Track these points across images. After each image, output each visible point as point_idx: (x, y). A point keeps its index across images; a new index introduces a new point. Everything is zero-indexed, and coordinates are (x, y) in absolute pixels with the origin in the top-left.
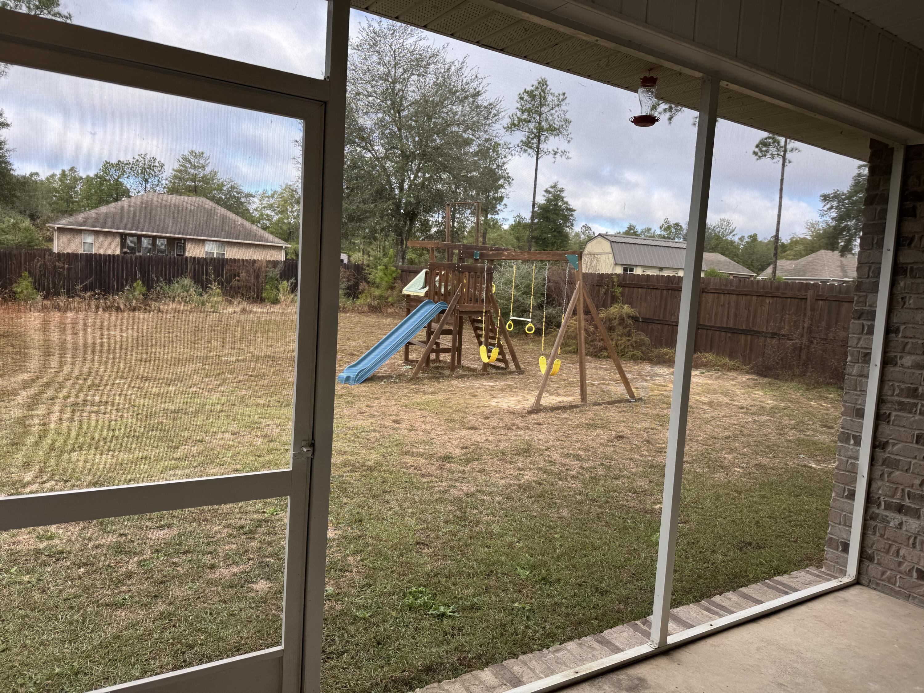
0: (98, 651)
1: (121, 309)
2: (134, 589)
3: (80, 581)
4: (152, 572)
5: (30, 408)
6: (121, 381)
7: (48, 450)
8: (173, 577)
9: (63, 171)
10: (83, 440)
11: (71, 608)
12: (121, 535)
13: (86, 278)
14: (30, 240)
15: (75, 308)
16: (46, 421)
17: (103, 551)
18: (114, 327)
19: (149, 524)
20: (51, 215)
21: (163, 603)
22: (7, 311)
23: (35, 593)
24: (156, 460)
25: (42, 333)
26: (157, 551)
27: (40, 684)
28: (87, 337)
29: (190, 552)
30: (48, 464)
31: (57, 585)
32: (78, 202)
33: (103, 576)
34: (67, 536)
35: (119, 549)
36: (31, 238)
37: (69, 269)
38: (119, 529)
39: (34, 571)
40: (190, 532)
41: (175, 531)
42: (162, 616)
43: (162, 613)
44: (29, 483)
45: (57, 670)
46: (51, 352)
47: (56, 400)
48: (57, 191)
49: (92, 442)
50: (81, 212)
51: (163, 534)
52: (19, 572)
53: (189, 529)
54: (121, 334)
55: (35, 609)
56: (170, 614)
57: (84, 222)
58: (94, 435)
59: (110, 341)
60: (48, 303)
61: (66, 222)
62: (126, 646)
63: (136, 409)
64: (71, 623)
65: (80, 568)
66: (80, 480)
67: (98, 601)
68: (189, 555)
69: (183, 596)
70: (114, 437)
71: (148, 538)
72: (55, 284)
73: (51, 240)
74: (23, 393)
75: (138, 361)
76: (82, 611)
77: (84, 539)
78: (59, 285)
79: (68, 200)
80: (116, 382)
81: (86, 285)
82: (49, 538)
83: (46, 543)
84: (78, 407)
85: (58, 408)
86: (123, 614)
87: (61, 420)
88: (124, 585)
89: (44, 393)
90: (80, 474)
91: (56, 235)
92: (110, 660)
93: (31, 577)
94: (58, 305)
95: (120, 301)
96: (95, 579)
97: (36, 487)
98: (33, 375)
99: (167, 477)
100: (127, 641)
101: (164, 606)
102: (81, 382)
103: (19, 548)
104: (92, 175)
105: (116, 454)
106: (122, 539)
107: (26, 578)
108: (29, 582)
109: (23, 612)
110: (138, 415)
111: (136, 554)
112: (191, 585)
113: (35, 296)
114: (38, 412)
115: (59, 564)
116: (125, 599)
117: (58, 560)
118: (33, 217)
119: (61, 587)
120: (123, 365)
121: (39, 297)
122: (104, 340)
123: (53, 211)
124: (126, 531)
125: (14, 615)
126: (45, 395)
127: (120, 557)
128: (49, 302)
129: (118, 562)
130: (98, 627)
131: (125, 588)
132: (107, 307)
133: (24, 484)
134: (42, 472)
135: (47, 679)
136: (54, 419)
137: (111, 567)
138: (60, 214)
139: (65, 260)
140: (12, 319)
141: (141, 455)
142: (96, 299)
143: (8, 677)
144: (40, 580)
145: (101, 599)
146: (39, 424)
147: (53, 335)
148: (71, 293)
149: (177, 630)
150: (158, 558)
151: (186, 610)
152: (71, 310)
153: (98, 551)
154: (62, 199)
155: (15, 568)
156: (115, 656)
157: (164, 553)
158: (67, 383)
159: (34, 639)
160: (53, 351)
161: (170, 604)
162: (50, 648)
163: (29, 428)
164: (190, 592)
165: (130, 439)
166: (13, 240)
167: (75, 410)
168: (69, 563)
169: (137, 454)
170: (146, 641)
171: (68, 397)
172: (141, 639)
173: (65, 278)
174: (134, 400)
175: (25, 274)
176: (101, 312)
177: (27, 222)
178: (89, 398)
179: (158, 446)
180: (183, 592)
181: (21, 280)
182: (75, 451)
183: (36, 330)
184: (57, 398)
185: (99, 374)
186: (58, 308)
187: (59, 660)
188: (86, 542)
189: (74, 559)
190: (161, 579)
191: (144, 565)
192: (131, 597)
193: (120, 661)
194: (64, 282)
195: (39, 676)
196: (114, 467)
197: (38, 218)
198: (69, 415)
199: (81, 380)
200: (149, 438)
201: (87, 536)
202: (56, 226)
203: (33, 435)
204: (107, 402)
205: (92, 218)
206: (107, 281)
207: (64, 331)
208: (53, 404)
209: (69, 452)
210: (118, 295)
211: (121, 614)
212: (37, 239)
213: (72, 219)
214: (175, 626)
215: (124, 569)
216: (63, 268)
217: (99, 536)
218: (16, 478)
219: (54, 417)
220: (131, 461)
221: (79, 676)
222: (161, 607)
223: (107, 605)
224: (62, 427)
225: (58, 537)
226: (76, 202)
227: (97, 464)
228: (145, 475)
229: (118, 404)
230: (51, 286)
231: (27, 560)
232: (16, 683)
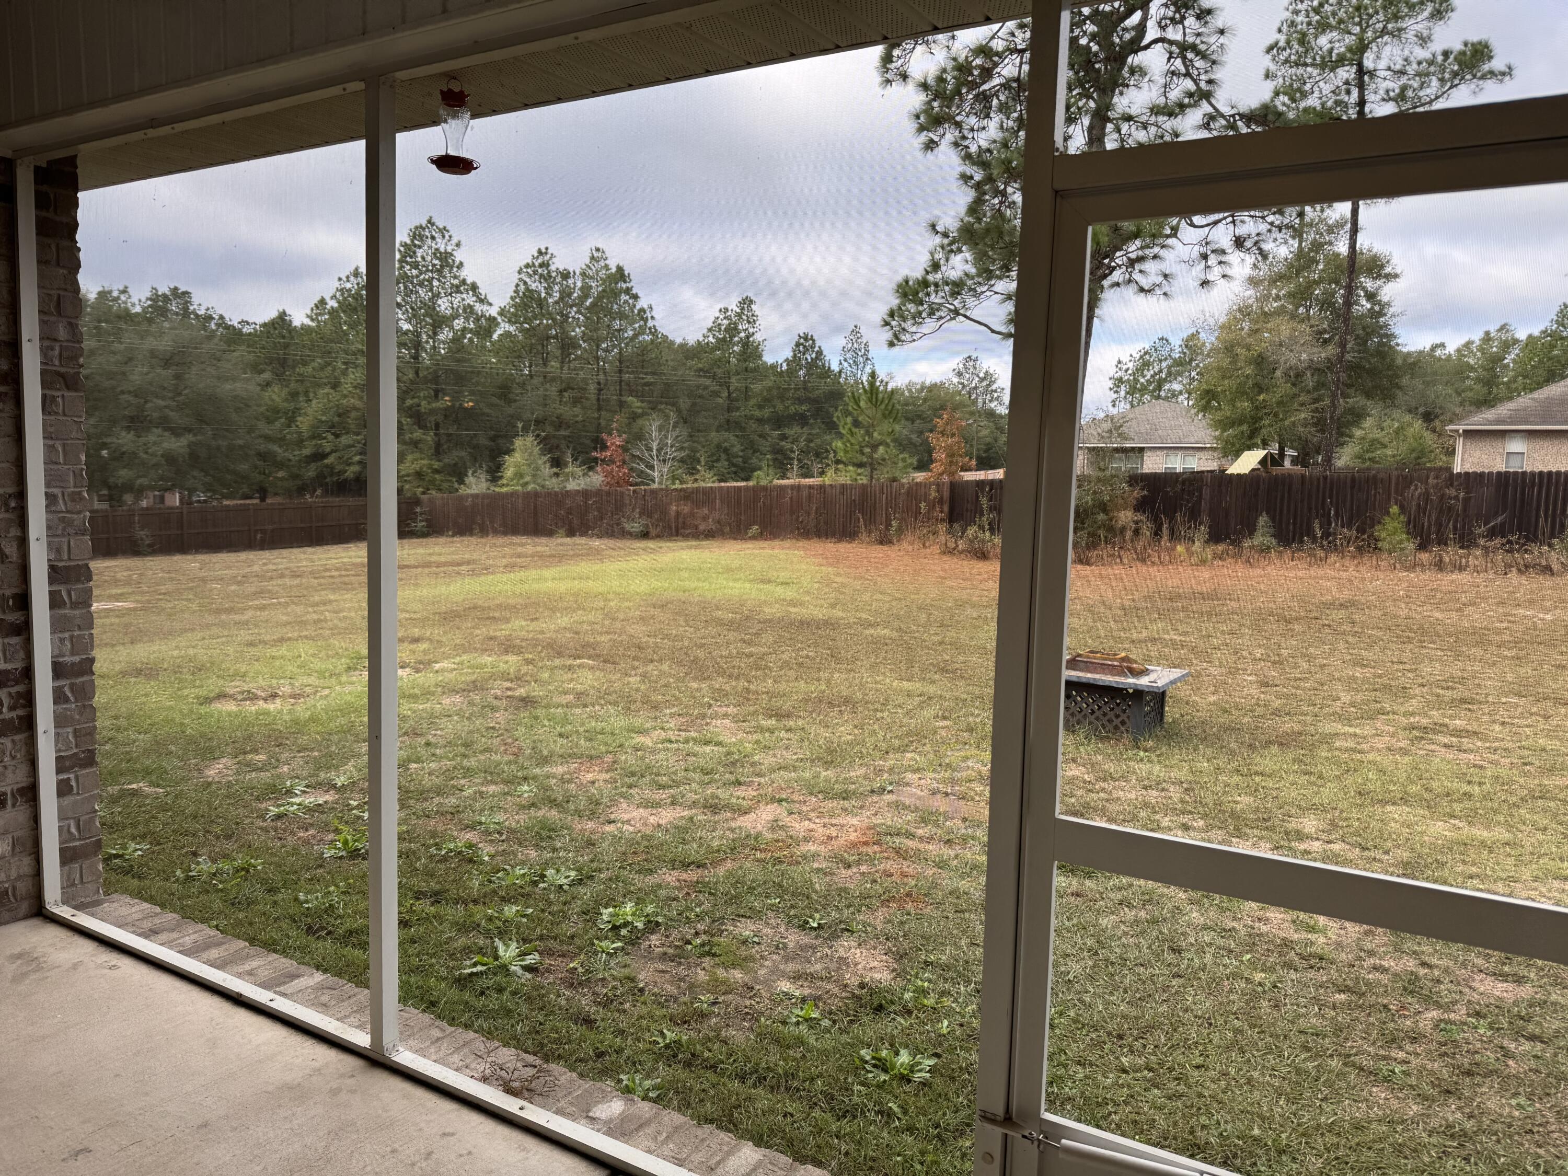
0: (1322, 1134)
1: (1551, 570)
2: (1415, 1062)
3: (1333, 1013)
4: (1457, 1047)
5: (1349, 722)
6: (1515, 700)
7: (1352, 794)
8: (1491, 1073)
9: (1487, 333)
10: (1413, 789)
11: (1306, 1048)
12: (1424, 964)
13: (1496, 514)
14: (1421, 453)
15: (1467, 566)
16: (1365, 747)
17: (1384, 979)
18: (1530, 603)
19: (1480, 962)
20: (1458, 410)
21: (1459, 1108)
22: (1360, 568)
23: (1265, 1004)
24: (1532, 854)
25: (1403, 605)
26: (1478, 1014)
27: (1227, 1138)
28: (1476, 617)
29: (1542, 1042)
30: (1344, 815)
31: (1298, 1005)
32: (1507, 384)
33: (1371, 1019)
34: (1339, 935)
35: (1411, 985)
36: (1422, 451)
37: (1466, 500)
38: (1423, 952)
39: (1272, 970)
40: (1554, 1004)
41: (1526, 991)
42: (1448, 1130)
43: (1449, 1126)
44: (1309, 837)
45: (1256, 1132)
46: (1408, 637)
47: (1391, 716)
48: (1471, 368)
49: (1426, 796)
50: (1511, 399)
51: (1501, 990)
52: (1253, 965)
53: (1554, 997)
54: (1541, 616)
55: (1255, 1026)
56: (1465, 1135)
57: (1510, 417)
58: (1434, 784)
59: (1514, 627)
60: (1424, 556)
61: (1480, 420)
62: (1370, 1148)
63: (1527, 753)
64: (1298, 1071)
65: (1341, 991)
66: (1387, 852)
67: (1349, 1056)
68: (1539, 1046)
69: (1501, 1115)
70: (1468, 796)
71: (1470, 987)
72: (1441, 525)
73: (1451, 452)
74: (1346, 698)
75: (1558, 667)
76: (1320, 1060)
77: (1361, 950)
78: (1447, 527)
79: (1490, 381)
80: (1504, 700)
81: (1493, 527)
82: (1312, 929)
83: (1304, 935)
84: (1423, 733)
85: (1391, 729)
86: (1383, 1095)
87: (1389, 749)
88: (1400, 1048)
89: (1376, 702)
90: (1389, 844)
91: (1460, 444)
92: (1337, 1158)
93: (1266, 978)
94: (1441, 560)
95: (1554, 556)
96: (1357, 1019)
97: (1316, 846)
98: (1368, 672)
99: (1544, 890)
100: (1374, 1141)
101: (1459, 1115)
102: (1441, 692)
103: (1264, 929)
104: (1536, 333)
105: (1461, 825)
106: (1422, 972)
107: (1258, 976)
108: (1260, 984)
109: (1238, 1023)
110: (1526, 764)
111: (1438, 1005)
112: (1522, 1100)
113: (1405, 544)
114: (1358, 731)
115: (1312, 974)
116: (1393, 1072)
117: (1312, 967)
118: (1428, 417)
119: (1303, 1010)
120: (1526, 671)
121: (1410, 546)
122: (1505, 625)
123: (1462, 404)
124: (1434, 961)
125: (1226, 1022)
126: (1378, 706)
127: (1410, 1000)
128: (1427, 555)
129: (1403, 1008)
130: (1335, 1096)
131: (1401, 1055)
132: (1526, 567)
133: (1301, 836)
134: (1334, 825)
135: (1239, 1138)
136: (1379, 746)
137: (1389, 1010)
138: (1473, 408)
139: (1460, 485)
140: (1363, 580)
141: (1507, 836)
142: (1508, 551)
143: (1192, 1106)
144: (1275, 987)
145: (1356, 1055)
146: (1354, 750)
147: (1419, 609)
148: (1466, 541)
149: (1468, 1168)
150: (1476, 1027)
151: (1498, 1141)
152: (1461, 569)
153: (1378, 975)
154: (1478, 380)
155: (1249, 956)
156: (1347, 1155)
157: (1490, 1023)
158: (1417, 691)
159: (1241, 1069)
160: (1412, 635)
161: (1470, 1116)
162: (1257, 1095)
163: (1337, 753)
164: (1517, 1113)
165: (1496, 805)
166: (1394, 456)
167: (1416, 737)
168: (1325, 979)
169: (1500, 834)
170: (1406, 1158)
171: (1413, 714)
172: (1399, 1149)
173: (1458, 515)
174: (1528, 737)
175: (1394, 509)
176: (1513, 574)
177: (1418, 425)
178: (1446, 720)
179: (1545, 829)
180: (1502, 1106)
181: (1387, 519)
182: (1394, 804)
183: (1395, 600)
184: (1394, 713)
185: (1477, 681)
186: (1440, 566)
187: (1263, 1119)
188: (1362, 954)
189: (1335, 975)
190: (1467, 1066)
191: (1445, 1030)
192: (1406, 1073)
193: (1352, 1169)
194: (1456, 521)
195: (1229, 1127)
196: (1449, 846)
197: (1437, 417)
198: (1405, 744)
199: (1443, 688)
200: (1532, 811)
201: (1368, 946)
202: (1461, 428)
203: (1338, 764)
204: (1475, 733)
205: (1525, 409)
206: (1533, 519)
207: (1438, 606)
208: (1385, 723)
209: (1384, 803)
210: (1550, 545)
211: (1380, 1093)
212: (1431, 452)
213: (1490, 414)
214: (1467, 1159)
215: (1408, 1023)
216: (1456, 498)
217: (1385, 953)
218: (1292, 825)
219: (1379, 743)
220: (1483, 844)
221: (1284, 1158)
222: (1451, 1113)
223: (1361, 1069)
224: (1387, 761)
225: (1324, 931)
226: (1503, 383)
227: (1422, 833)
228: (1502, 875)
229: (1496, 739)
230: (1433, 529)
231: (1268, 950)
232: (1198, 1120)
